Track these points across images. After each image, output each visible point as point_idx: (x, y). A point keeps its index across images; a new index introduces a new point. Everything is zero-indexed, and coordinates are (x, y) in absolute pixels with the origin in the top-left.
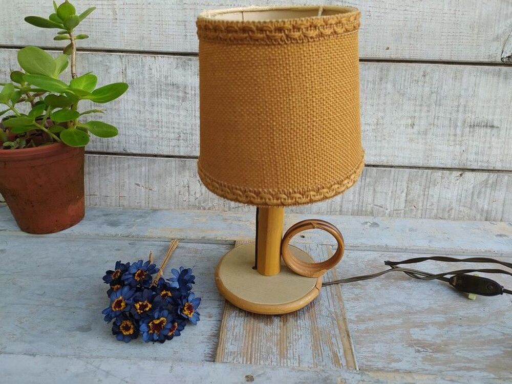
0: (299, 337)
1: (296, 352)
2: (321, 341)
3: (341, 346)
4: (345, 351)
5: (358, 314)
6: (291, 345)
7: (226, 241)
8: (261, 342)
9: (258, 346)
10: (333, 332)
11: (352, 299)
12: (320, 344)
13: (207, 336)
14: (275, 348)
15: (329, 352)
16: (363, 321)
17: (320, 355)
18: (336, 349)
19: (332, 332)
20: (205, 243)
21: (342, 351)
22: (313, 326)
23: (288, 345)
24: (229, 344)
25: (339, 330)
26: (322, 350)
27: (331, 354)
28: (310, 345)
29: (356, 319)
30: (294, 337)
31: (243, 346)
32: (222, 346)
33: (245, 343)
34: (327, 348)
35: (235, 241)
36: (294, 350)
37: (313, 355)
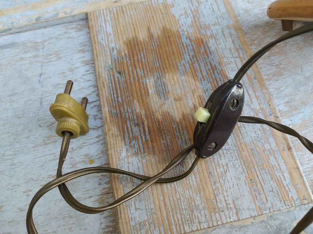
0: (225, 167)
1: (228, 196)
2: (256, 167)
3: (283, 167)
4: (290, 174)
5: (287, 100)
6: (218, 185)
7: (74, 16)
8: (176, 192)
9: (174, 202)
10: (267, 146)
11: (274, 75)
12: (256, 172)
13: (97, 198)
14: (198, 198)
15: (272, 182)
16: (296, 109)
17: (262, 192)
18: (278, 174)
19: (265, 146)
20: (45, 27)
21: (286, 175)
22: (238, 143)
23: (214, 188)
24: (133, 210)
25: (275, 139)
26: (262, 182)
27: (274, 185)
28: (243, 177)
29: (286, 109)
30: (218, 170)
31: (152, 206)
32: (123, 216)
33: (154, 202)
34: (267, 177)
35: (87, 14)
36: (225, 194)
37: (252, 194)
